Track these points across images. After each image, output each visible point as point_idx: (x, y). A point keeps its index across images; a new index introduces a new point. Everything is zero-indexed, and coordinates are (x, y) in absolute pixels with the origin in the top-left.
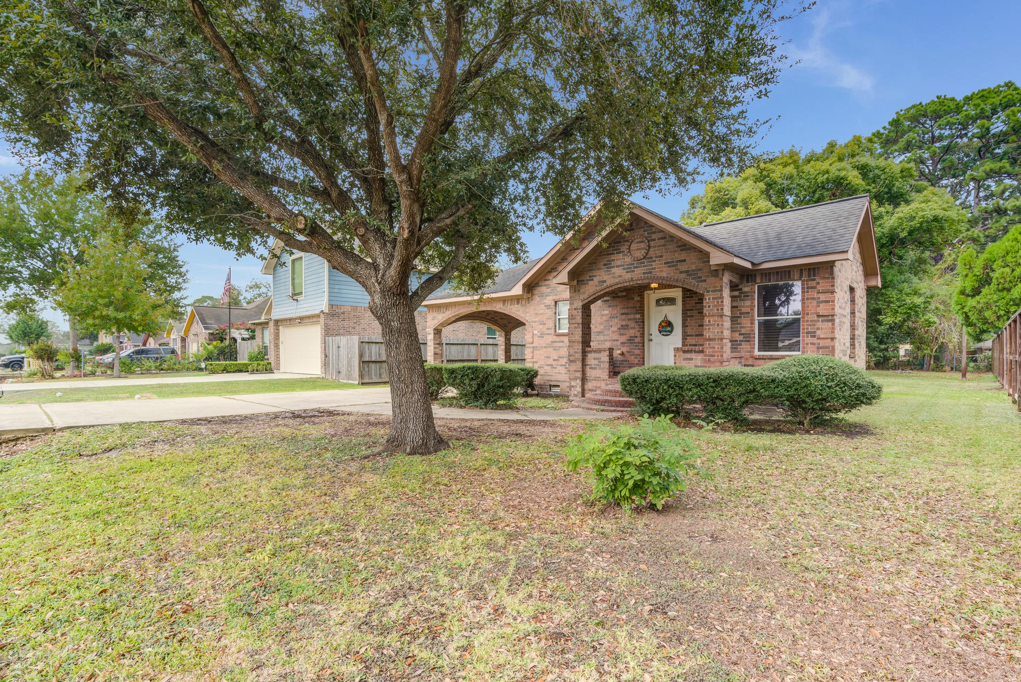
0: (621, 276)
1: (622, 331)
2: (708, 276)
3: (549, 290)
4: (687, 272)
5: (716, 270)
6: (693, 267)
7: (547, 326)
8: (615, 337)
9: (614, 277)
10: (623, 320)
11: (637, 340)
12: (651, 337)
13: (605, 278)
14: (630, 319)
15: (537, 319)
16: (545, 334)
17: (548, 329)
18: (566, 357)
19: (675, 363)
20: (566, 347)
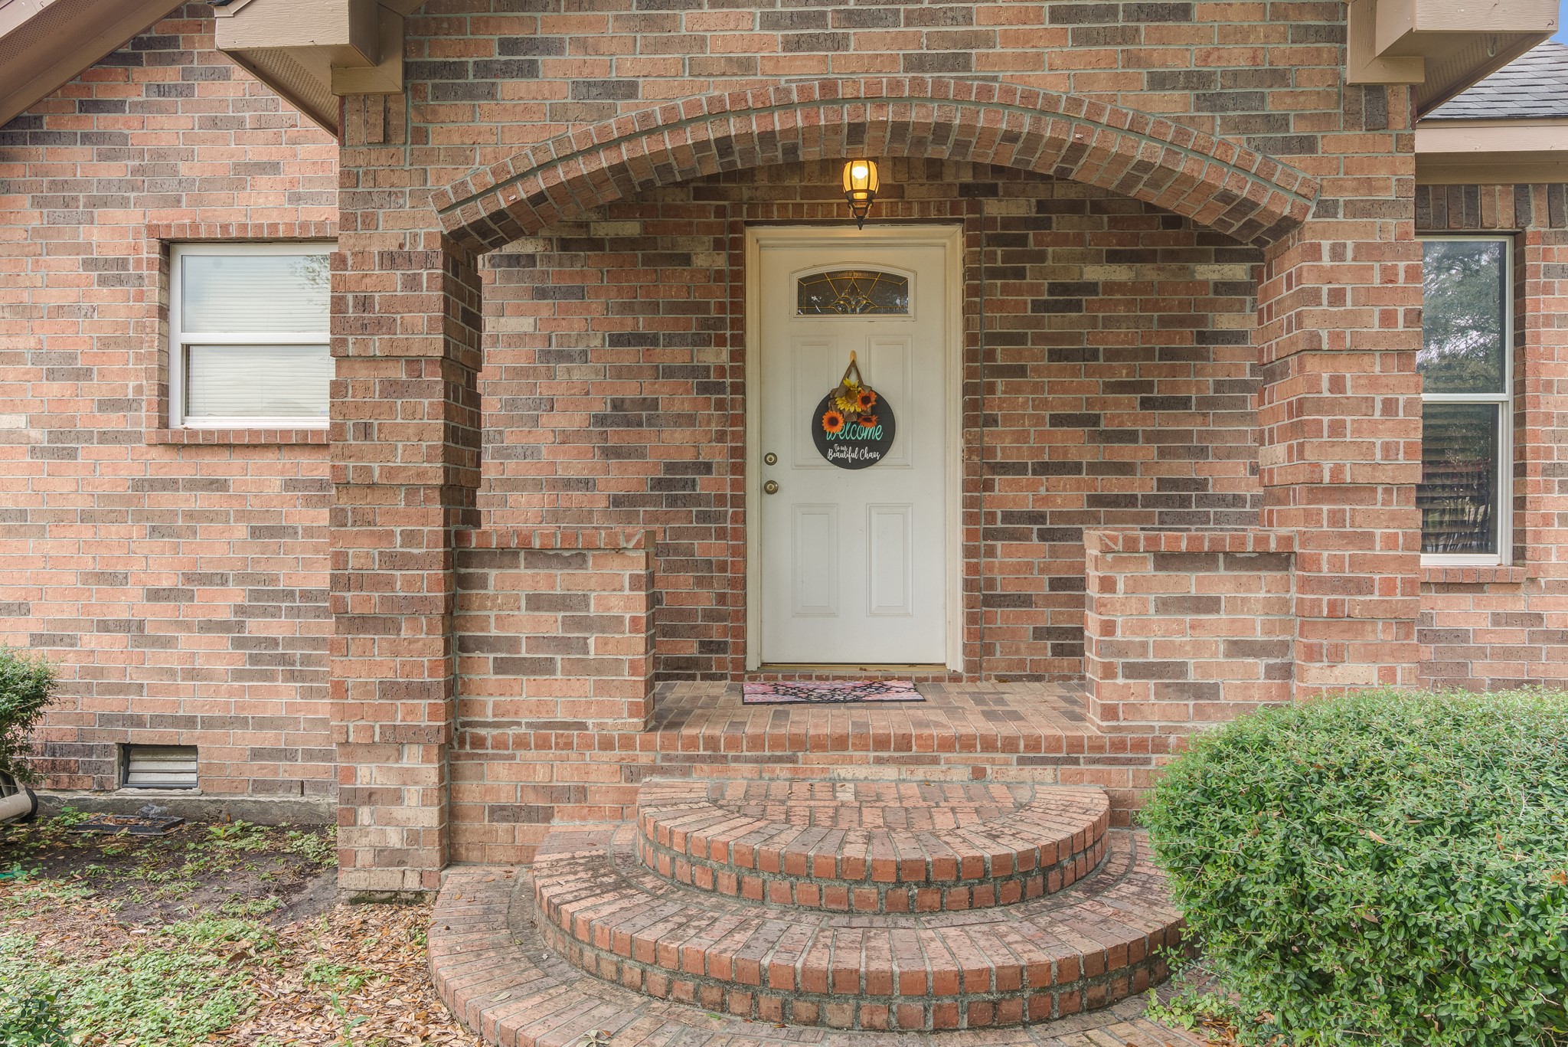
0: (746, 66)
1: (617, 436)
2: (1324, 120)
3: (115, 171)
4: (1196, 80)
5: (1375, 90)
6: (1238, 58)
7: (98, 389)
8: (573, 466)
9: (697, 69)
10: (620, 373)
11: (704, 485)
12: (772, 473)
13: (627, 66)
14: (669, 372)
15: (24, 343)
16: (88, 437)
17: (107, 405)
18: (242, 579)
19: (1108, 628)
20: (241, 515)
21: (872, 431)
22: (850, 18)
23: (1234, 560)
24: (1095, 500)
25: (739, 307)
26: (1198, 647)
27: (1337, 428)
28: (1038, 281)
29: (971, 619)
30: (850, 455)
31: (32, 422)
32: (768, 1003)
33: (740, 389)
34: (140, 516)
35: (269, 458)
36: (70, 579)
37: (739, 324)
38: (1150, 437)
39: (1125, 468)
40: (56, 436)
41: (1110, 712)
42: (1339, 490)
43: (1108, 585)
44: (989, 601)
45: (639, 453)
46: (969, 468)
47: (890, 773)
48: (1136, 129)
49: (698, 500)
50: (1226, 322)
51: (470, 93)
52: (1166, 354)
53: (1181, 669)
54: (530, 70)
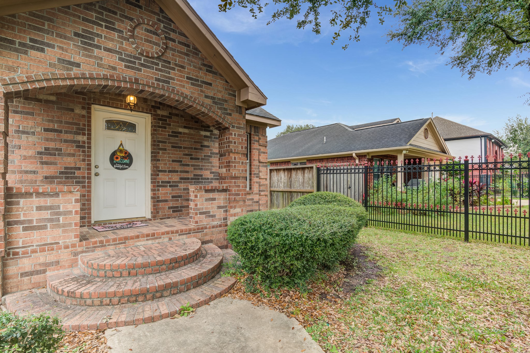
0: (114, 69)
1: (45, 158)
2: (233, 111)
4: (213, 98)
5: (240, 107)
6: (219, 96)
8: (30, 167)
9: (99, 66)
10: (47, 140)
11: (77, 173)
12: (97, 170)
14: (66, 141)
19: (196, 205)
21: (126, 161)
22: (142, 65)
23: (219, 191)
24: (181, 179)
25: (89, 126)
26: (212, 208)
27: (235, 166)
28: (169, 131)
29: (154, 206)
30: (120, 167)
32: (148, 296)
33: (89, 148)
37: (90, 130)
38: (192, 166)
39: (187, 172)
41: (197, 222)
42: (236, 178)
43: (196, 196)
44: (158, 201)
45: (55, 164)
46: (153, 171)
47: (150, 242)
48: (202, 105)
49: (76, 177)
50: (206, 143)
51: (16, 50)
52: (195, 149)
53: (209, 212)
54: (42, 50)
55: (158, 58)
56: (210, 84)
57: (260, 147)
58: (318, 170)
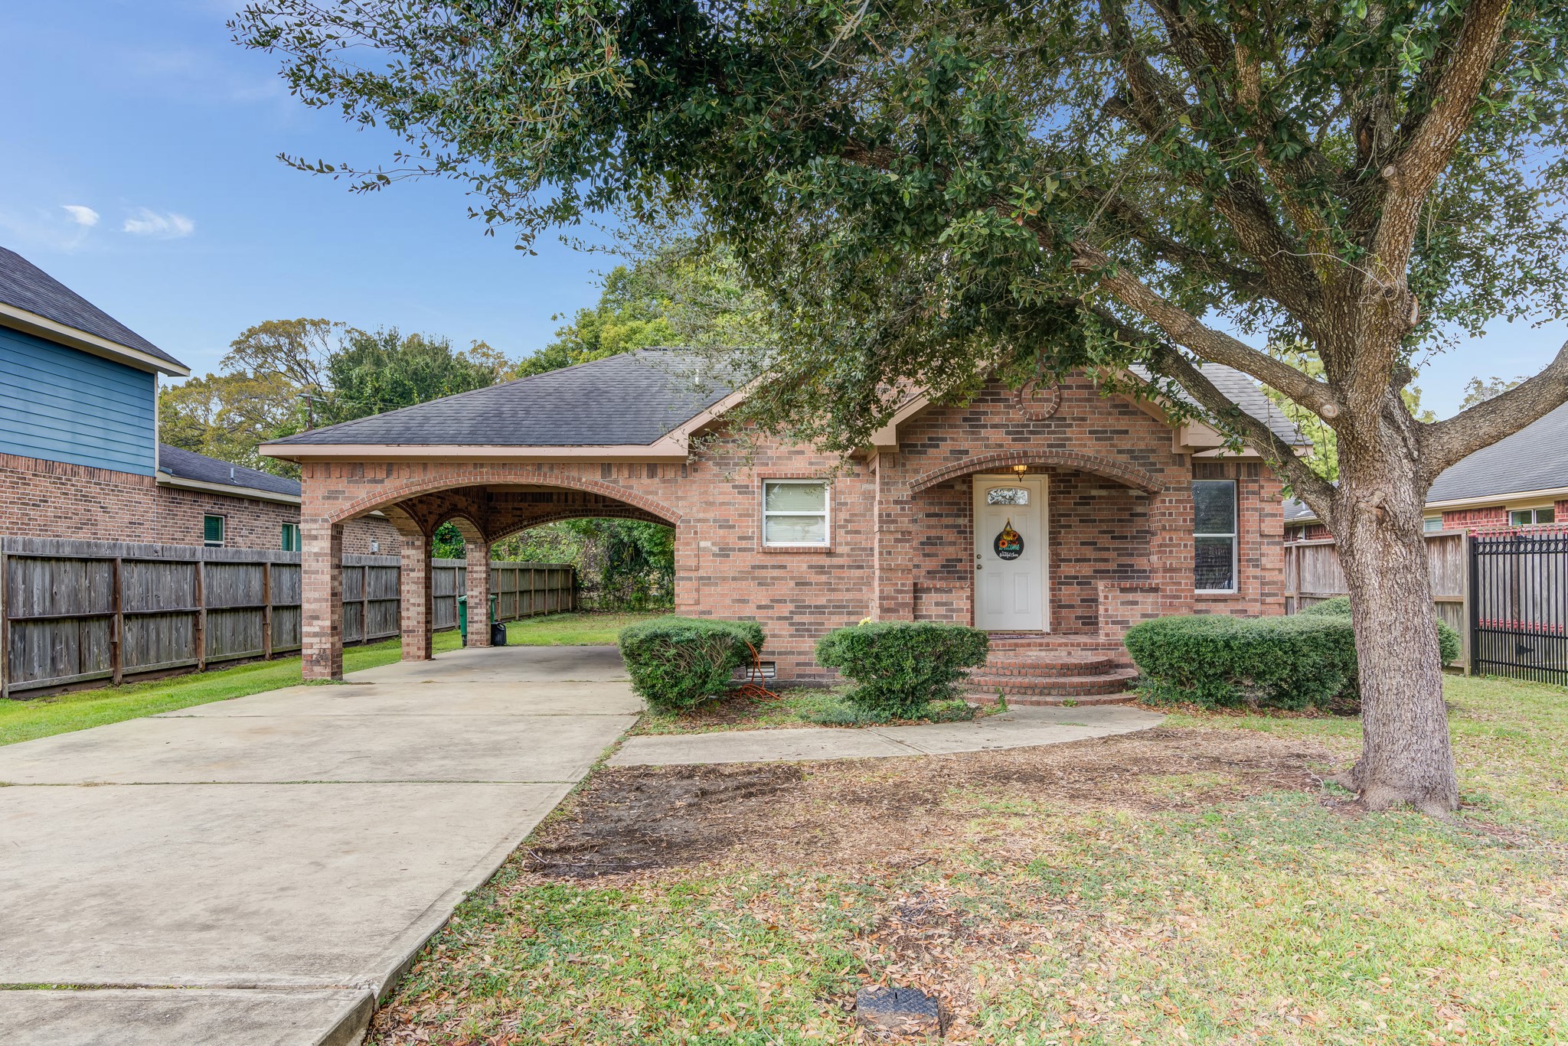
0: (1001, 446)
1: (928, 549)
2: (1166, 464)
3: (743, 453)
4: (1130, 451)
5: (1181, 455)
6: (1142, 445)
7: (738, 532)
9: (986, 446)
10: (929, 527)
11: (959, 567)
12: (981, 562)
13: (964, 445)
14: (947, 527)
15: (710, 515)
16: (734, 550)
17: (741, 538)
18: (792, 601)
19: (1106, 610)
20: (792, 578)
21: (1016, 547)
22: (1032, 432)
23: (1143, 590)
24: (1096, 571)
25: (971, 504)
26: (1133, 616)
27: (1171, 552)
28: (1075, 496)
29: (1054, 613)
30: (1008, 555)
31: (713, 544)
32: (1037, 691)
33: (971, 532)
34: (753, 578)
35: (802, 557)
36: (728, 601)
37: (971, 510)
38: (1115, 549)
39: (1106, 560)
40: (721, 549)
41: (1107, 635)
42: (1172, 570)
43: (1106, 597)
44: (1060, 607)
45: (936, 555)
46: (1052, 560)
47: (1043, 654)
48: (1114, 465)
49: (957, 572)
50: (1139, 510)
51: (919, 452)
52: (1120, 521)
53: (1127, 622)
54: (937, 446)
55: (1051, 417)
56: (1126, 432)
57: (1264, 505)
58: (1473, 543)
